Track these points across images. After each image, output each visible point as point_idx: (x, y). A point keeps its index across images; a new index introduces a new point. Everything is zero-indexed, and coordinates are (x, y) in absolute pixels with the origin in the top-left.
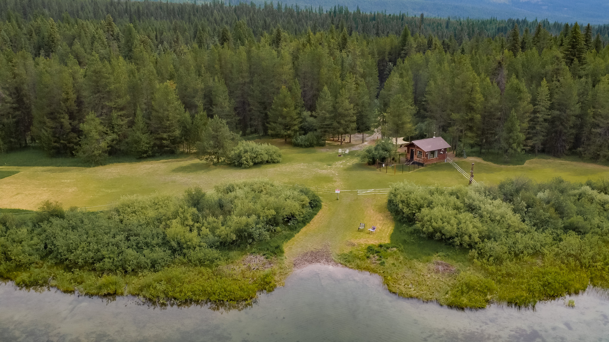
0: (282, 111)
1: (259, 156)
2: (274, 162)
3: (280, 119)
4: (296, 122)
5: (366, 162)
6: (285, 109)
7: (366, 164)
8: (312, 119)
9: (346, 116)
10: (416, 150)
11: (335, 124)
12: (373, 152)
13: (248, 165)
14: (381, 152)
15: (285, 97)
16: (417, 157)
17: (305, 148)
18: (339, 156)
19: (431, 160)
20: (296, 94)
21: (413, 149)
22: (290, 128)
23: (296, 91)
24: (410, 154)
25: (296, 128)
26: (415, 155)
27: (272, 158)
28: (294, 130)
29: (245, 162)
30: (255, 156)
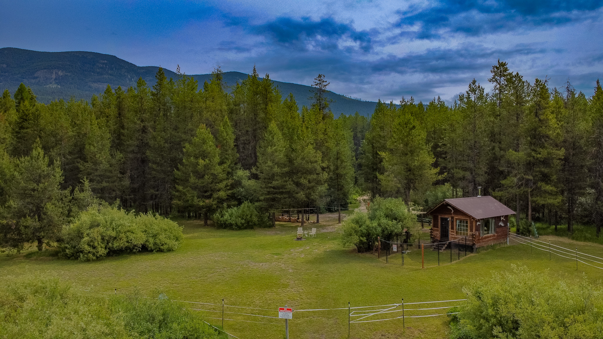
0: (197, 164)
1: (122, 235)
2: (160, 251)
3: (193, 180)
4: (222, 185)
5: (353, 247)
6: (201, 161)
7: (353, 251)
8: (252, 183)
9: (310, 172)
10: (452, 218)
11: (290, 186)
12: (368, 222)
13: (94, 254)
14: (384, 221)
15: (204, 142)
16: (457, 233)
17: (236, 230)
18: (298, 239)
19: (486, 238)
20: (225, 139)
21: (446, 216)
22: (211, 195)
23: (225, 134)
24: (439, 229)
25: (222, 194)
26: (452, 228)
27: (158, 241)
28: (218, 198)
29: (87, 248)
30: (114, 234)
